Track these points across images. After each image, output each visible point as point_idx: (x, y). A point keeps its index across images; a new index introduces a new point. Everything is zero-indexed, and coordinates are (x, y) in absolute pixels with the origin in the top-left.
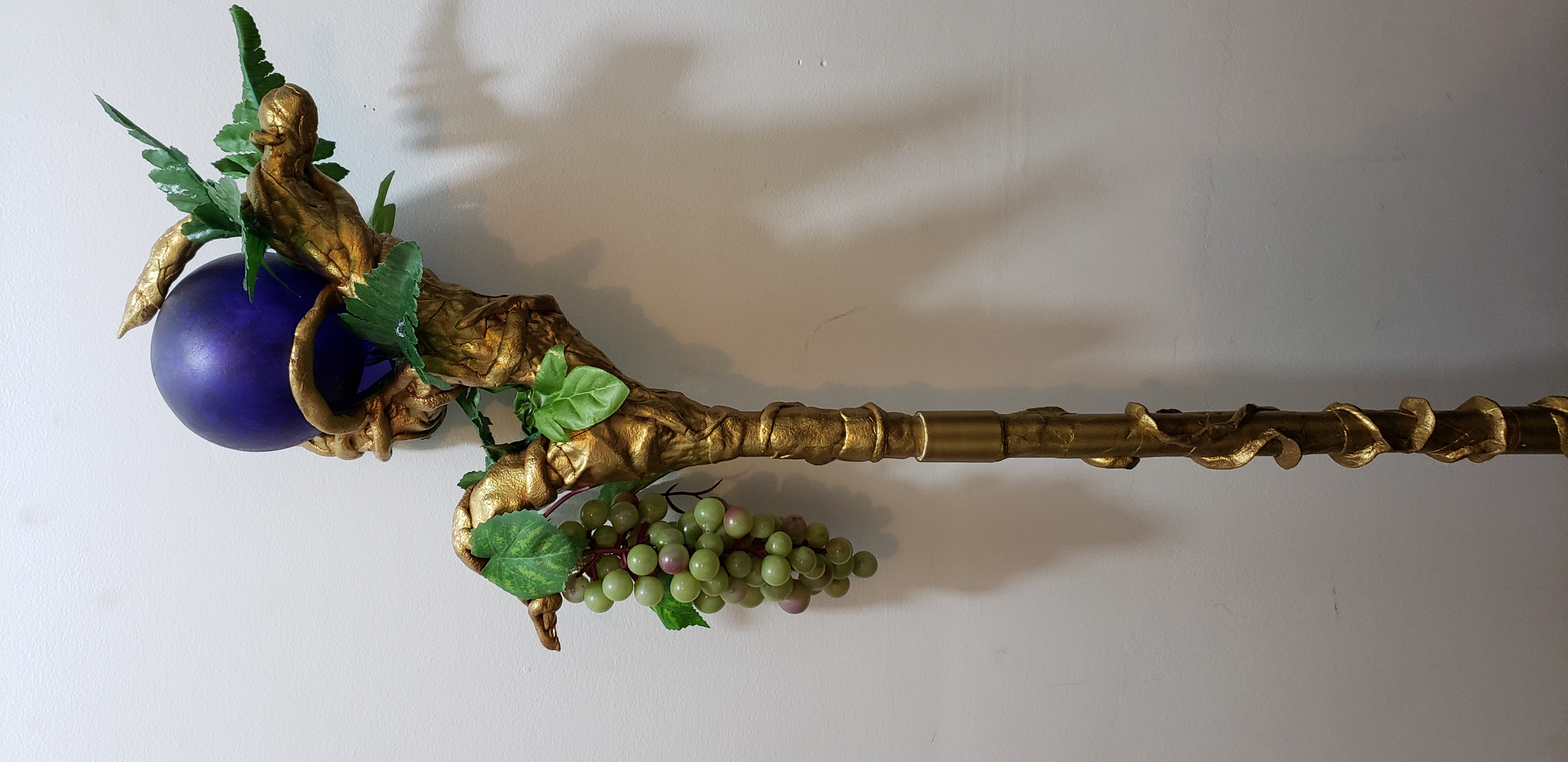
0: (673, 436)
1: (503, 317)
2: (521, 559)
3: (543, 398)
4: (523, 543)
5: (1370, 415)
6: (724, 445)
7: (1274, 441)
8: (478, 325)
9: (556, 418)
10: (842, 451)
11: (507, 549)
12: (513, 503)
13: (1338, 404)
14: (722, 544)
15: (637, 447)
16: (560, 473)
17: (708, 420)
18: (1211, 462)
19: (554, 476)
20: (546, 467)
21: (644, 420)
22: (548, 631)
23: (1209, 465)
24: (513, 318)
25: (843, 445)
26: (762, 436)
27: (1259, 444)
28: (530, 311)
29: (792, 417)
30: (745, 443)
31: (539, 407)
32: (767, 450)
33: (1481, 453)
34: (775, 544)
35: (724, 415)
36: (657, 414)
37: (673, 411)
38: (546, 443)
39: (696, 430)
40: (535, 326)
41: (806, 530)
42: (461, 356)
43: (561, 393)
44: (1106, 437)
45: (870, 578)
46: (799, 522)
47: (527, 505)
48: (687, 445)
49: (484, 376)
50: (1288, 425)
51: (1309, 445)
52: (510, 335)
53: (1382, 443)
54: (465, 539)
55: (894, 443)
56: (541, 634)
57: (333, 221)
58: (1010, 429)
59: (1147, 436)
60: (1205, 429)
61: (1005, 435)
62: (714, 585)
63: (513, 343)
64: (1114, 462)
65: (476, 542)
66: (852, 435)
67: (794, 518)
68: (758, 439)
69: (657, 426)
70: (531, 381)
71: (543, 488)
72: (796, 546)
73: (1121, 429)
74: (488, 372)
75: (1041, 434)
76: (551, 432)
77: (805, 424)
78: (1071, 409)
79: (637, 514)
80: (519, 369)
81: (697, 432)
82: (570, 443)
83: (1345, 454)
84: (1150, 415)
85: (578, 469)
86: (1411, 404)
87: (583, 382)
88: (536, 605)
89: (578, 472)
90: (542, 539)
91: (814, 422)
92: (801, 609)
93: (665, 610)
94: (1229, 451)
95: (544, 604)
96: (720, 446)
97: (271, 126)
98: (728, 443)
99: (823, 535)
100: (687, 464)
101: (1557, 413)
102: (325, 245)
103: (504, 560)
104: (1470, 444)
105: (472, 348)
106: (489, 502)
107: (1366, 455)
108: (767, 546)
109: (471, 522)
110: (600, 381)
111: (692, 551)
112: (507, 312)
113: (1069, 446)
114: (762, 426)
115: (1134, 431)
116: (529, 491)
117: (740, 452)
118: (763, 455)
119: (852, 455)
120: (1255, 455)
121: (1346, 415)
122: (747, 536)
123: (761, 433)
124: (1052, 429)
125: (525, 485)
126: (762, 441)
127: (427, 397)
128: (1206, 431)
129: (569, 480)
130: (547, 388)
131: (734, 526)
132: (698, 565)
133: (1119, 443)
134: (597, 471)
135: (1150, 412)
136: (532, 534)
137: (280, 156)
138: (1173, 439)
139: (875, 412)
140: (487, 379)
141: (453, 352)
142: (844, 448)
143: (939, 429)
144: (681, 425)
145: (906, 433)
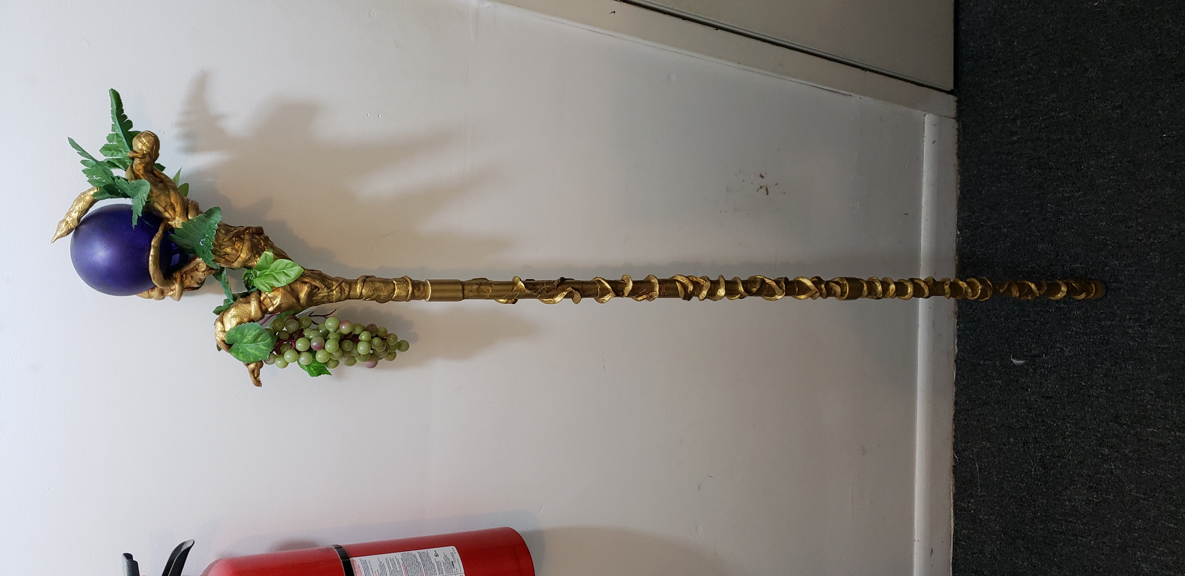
0: (319, 290)
1: (242, 236)
2: (248, 344)
3: (258, 273)
4: (250, 337)
5: (608, 282)
6: (341, 294)
7: (571, 292)
8: (232, 240)
9: (266, 282)
10: (393, 297)
11: (242, 340)
12: (245, 320)
13: (597, 277)
14: (339, 337)
15: (302, 295)
16: (267, 306)
17: (334, 283)
18: (546, 301)
19: (263, 307)
20: (260, 303)
21: (306, 283)
22: (256, 378)
23: (546, 302)
24: (247, 237)
25: (394, 294)
26: (358, 291)
27: (565, 293)
28: (254, 234)
29: (372, 281)
30: (350, 293)
31: (256, 277)
32: (361, 297)
33: (650, 298)
34: (364, 336)
35: (341, 281)
36: (311, 280)
37: (318, 279)
38: (260, 292)
39: (329, 287)
40: (256, 241)
41: (377, 330)
42: (222, 253)
43: (268, 270)
44: (504, 290)
45: (404, 352)
46: (374, 327)
47: (251, 320)
48: (324, 294)
49: (233, 262)
50: (576, 286)
51: (584, 294)
52: (246, 244)
53: (612, 293)
54: (222, 336)
55: (417, 293)
56: (253, 379)
57: (167, 193)
58: (466, 287)
59: (521, 290)
60: (543, 287)
61: (463, 290)
62: (337, 355)
63: (248, 249)
64: (507, 301)
65: (228, 337)
66: (398, 290)
67: (372, 325)
68: (356, 292)
69: (311, 286)
70: (255, 265)
71: (259, 313)
72: (372, 337)
73: (510, 287)
74: (235, 261)
75: (478, 289)
76: (262, 288)
77: (378, 285)
78: (491, 279)
79: (298, 325)
80: (249, 260)
81: (329, 288)
82: (272, 293)
83: (599, 298)
84: (522, 281)
85: (275, 304)
86: (624, 278)
87: (281, 266)
88: (252, 366)
89: (275, 306)
90: (259, 335)
91: (382, 284)
92: (374, 366)
93: (311, 368)
94: (553, 296)
95: (256, 365)
96: (339, 295)
97: (140, 150)
98: (343, 293)
99: (384, 332)
100: (324, 303)
101: (679, 281)
102: (164, 204)
103: (240, 345)
104: (646, 294)
105: (228, 250)
106: (234, 319)
107: (606, 298)
108: (360, 338)
109: (224, 328)
110: (289, 266)
111: (326, 341)
112: (244, 234)
113: (489, 294)
114: (359, 286)
115: (515, 288)
116: (253, 314)
117: (348, 298)
118: (358, 299)
119: (398, 299)
120: (564, 298)
121: (599, 282)
122: (351, 333)
123: (358, 289)
124: (482, 287)
125: (251, 311)
126: (358, 292)
127: (204, 272)
128: (544, 288)
129: (271, 309)
130: (260, 268)
131: (345, 329)
132: (330, 346)
133: (510, 293)
134: (284, 305)
135: (522, 280)
136: (254, 333)
137: (143, 163)
138: (531, 291)
139: (408, 280)
140: (235, 264)
141: (219, 251)
142: (395, 295)
143: (436, 287)
144: (322, 285)
145: (422, 289)
